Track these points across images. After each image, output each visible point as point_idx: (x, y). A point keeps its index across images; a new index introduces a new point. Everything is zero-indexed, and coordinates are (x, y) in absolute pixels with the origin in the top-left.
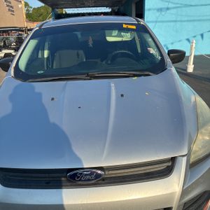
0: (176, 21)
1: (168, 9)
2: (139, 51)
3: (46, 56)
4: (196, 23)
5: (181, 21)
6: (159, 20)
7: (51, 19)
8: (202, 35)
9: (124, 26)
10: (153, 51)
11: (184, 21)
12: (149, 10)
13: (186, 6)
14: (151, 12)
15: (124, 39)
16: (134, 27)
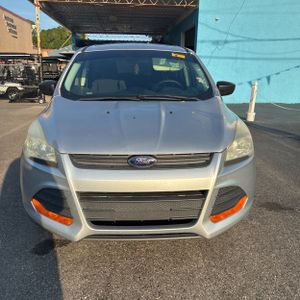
0: (236, 58)
1: (226, 42)
2: (188, 84)
3: (83, 84)
4: (260, 62)
5: (243, 59)
6: (214, 55)
7: (70, 46)
8: (268, 78)
9: (173, 55)
10: (201, 80)
11: (247, 59)
12: (203, 42)
13: (250, 40)
14: (204, 44)
15: (172, 69)
16: (183, 57)
